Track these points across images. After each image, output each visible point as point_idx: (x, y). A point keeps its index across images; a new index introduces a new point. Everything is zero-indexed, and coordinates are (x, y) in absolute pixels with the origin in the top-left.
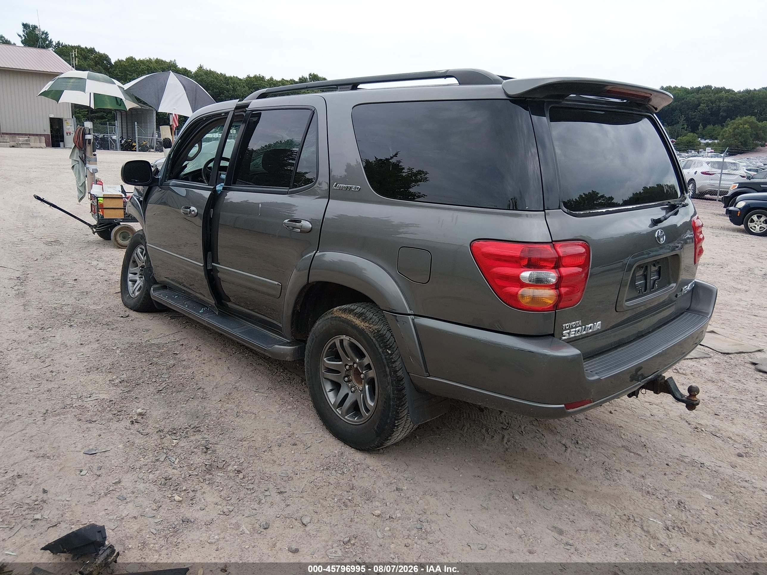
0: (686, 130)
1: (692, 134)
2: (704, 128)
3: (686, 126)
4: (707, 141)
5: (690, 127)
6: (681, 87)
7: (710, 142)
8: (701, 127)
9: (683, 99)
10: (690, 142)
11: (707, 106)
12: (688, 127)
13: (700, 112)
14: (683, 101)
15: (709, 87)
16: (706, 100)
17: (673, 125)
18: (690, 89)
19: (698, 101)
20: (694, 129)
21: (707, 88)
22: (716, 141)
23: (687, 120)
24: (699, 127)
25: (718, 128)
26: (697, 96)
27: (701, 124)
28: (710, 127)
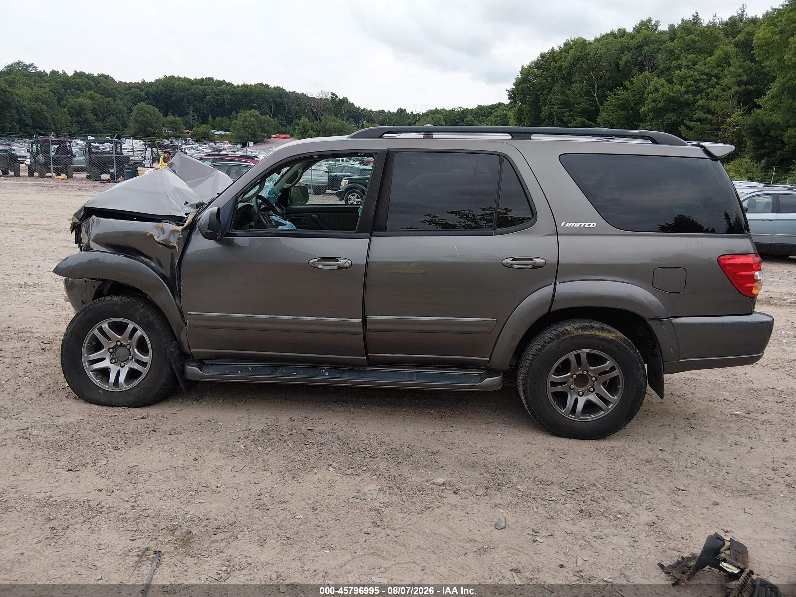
0: (197, 121)
1: (205, 125)
2: (213, 120)
3: (196, 117)
4: (220, 132)
5: (200, 118)
6: (184, 77)
7: (223, 133)
8: (210, 118)
9: (188, 90)
10: (205, 133)
11: (213, 98)
12: (198, 118)
13: (207, 103)
14: (189, 92)
15: (212, 79)
16: (211, 92)
17: (183, 116)
18: (193, 80)
19: (203, 92)
20: (204, 121)
21: (209, 80)
22: (228, 133)
23: (196, 111)
24: (209, 119)
25: (226, 120)
26: (200, 88)
27: (210, 116)
28: (218, 119)
